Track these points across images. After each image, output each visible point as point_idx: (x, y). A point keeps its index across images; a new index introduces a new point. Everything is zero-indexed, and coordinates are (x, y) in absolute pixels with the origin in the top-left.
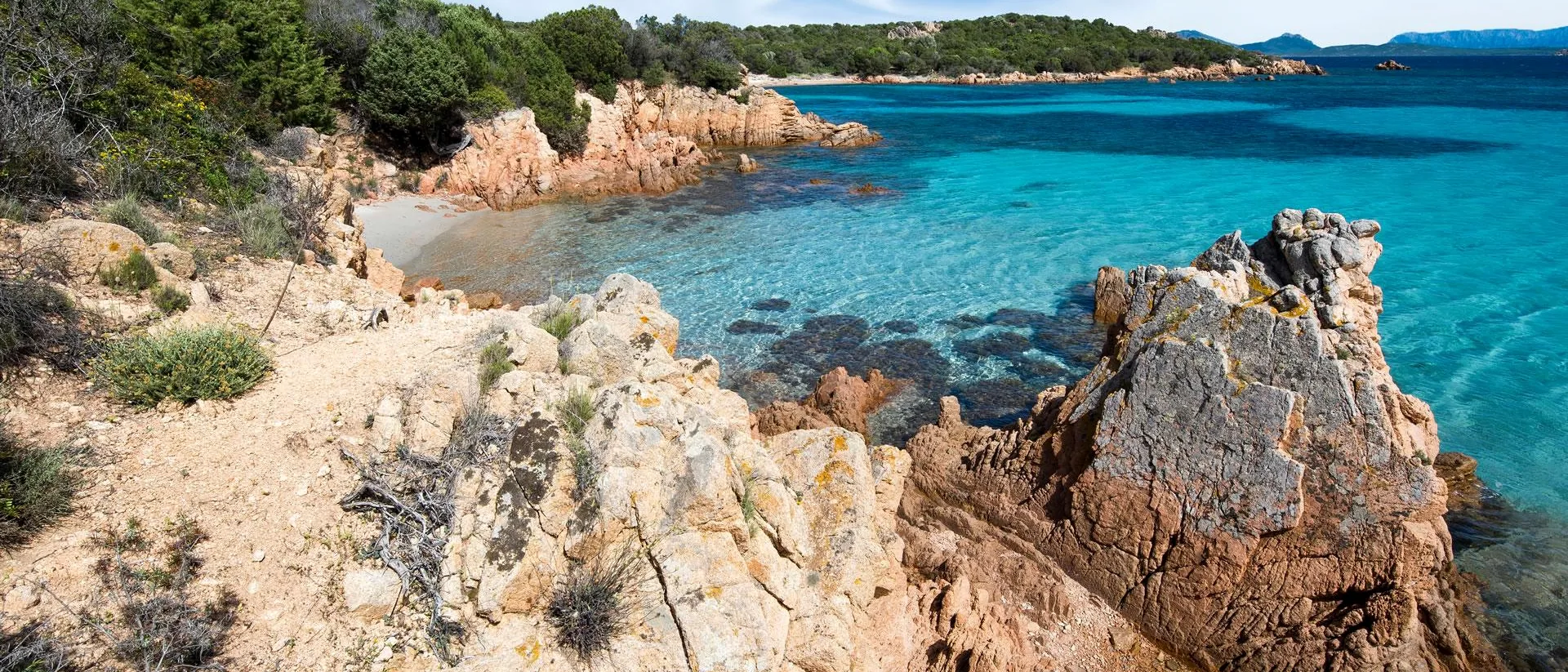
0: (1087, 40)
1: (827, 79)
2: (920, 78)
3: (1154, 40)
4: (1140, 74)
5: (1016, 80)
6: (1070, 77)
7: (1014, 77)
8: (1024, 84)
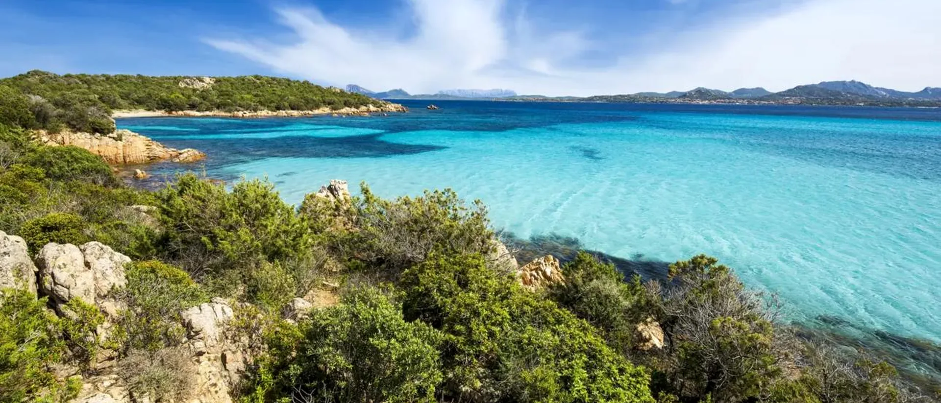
0: (301, 92)
1: (142, 113)
2: (208, 113)
3: (334, 93)
4: (329, 111)
5: (266, 114)
6: (295, 113)
7: (264, 113)
8: (270, 117)
